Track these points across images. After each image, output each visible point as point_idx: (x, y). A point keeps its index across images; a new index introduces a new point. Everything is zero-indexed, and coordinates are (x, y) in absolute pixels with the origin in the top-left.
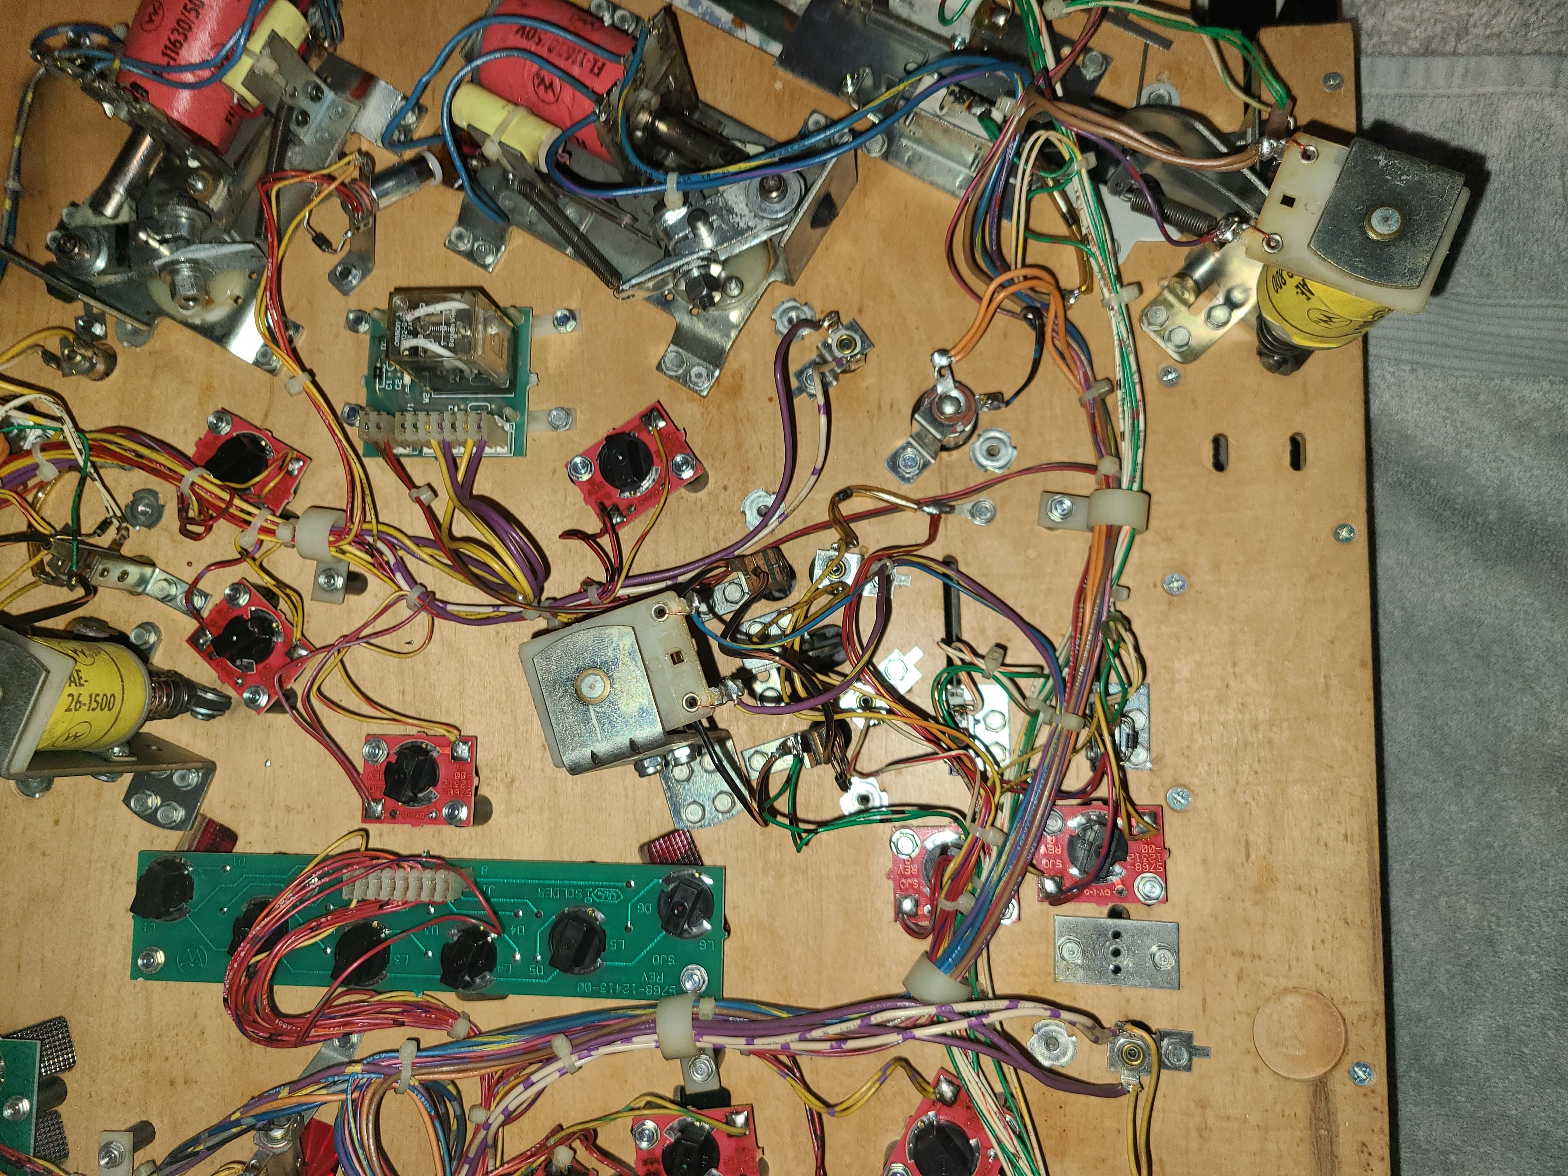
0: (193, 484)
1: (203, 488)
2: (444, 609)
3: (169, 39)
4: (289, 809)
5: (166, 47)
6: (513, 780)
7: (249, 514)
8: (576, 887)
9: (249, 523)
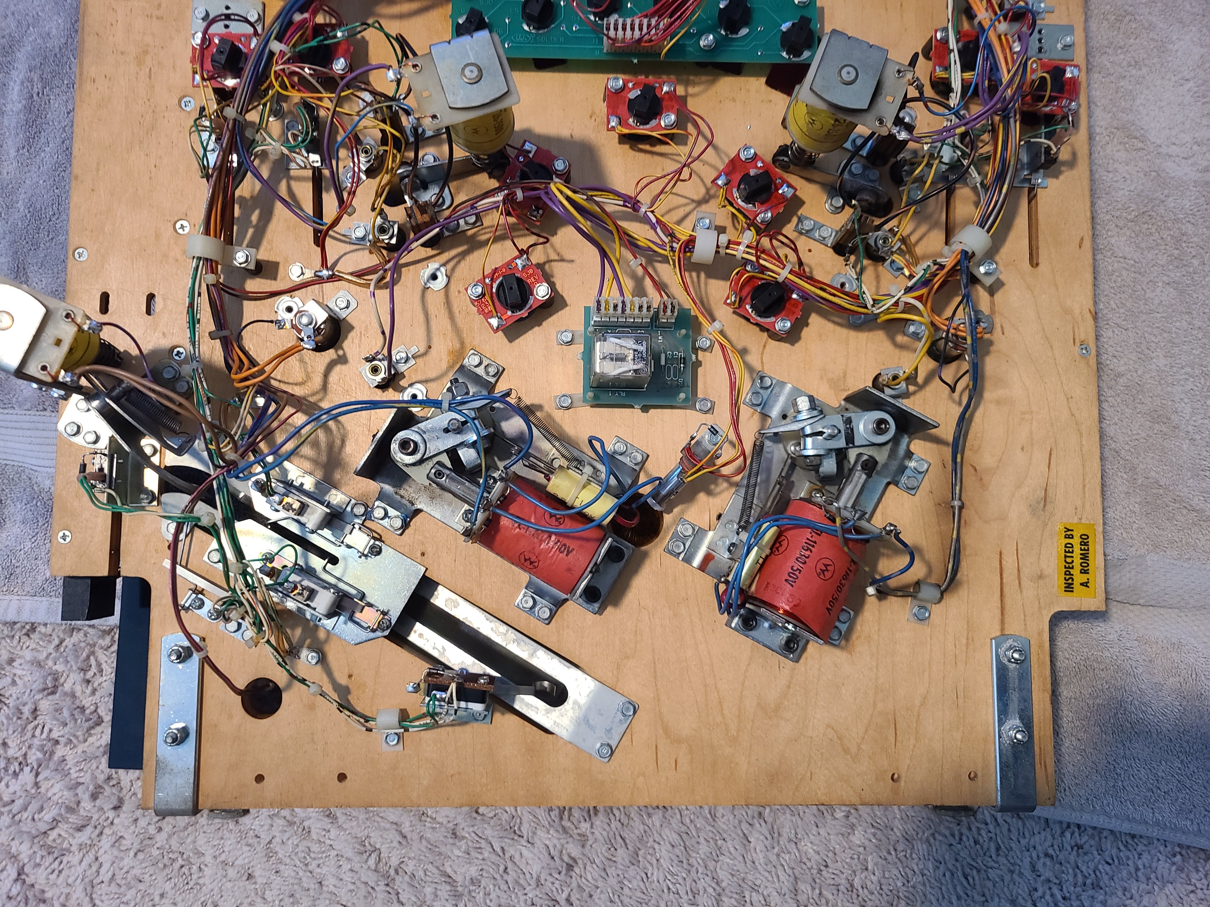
0: (783, 269)
1: (777, 266)
2: (625, 201)
3: (811, 551)
4: (734, 100)
5: (813, 546)
6: (591, 117)
7: (748, 253)
8: (540, 43)
9: (748, 247)
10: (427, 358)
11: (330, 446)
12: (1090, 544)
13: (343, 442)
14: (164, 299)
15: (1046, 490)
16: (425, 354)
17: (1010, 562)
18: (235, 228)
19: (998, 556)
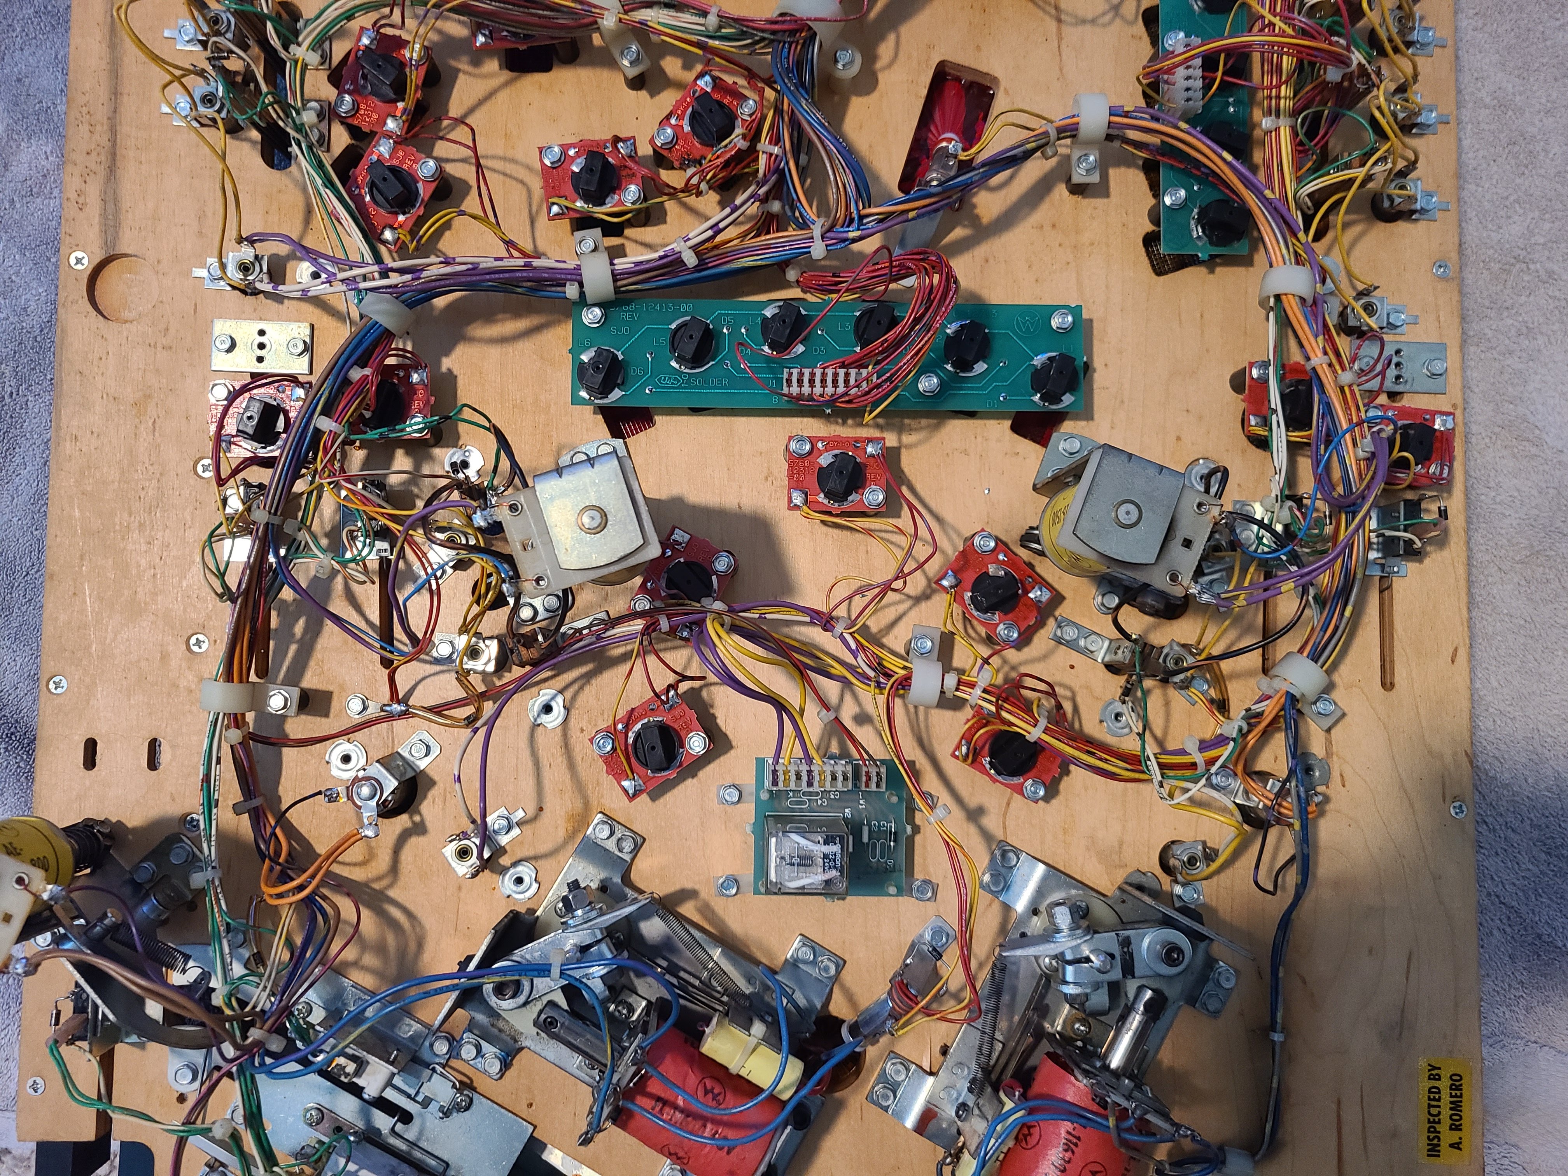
1: (1026, 722)
2: (812, 619)
10: (539, 824)
11: (402, 952)
12: (1464, 1087)
13: (420, 945)
14: (173, 747)
15: (1403, 1010)
16: (535, 818)
17: (1352, 1116)
18: (272, 643)
19: (1334, 1107)
